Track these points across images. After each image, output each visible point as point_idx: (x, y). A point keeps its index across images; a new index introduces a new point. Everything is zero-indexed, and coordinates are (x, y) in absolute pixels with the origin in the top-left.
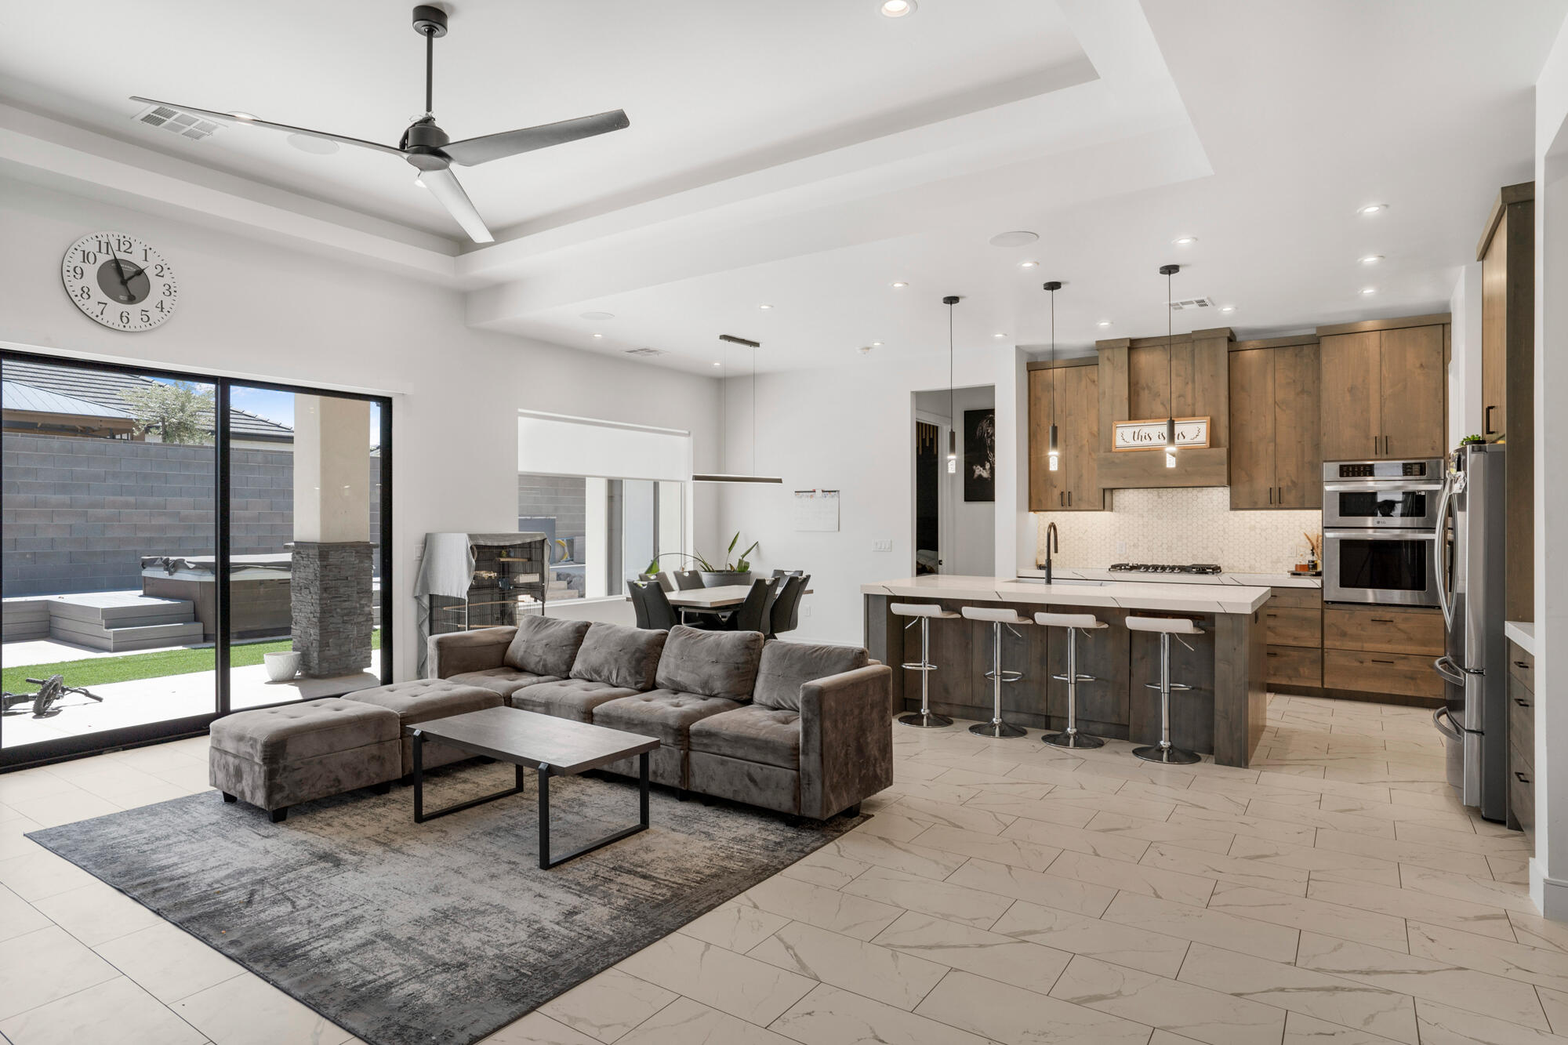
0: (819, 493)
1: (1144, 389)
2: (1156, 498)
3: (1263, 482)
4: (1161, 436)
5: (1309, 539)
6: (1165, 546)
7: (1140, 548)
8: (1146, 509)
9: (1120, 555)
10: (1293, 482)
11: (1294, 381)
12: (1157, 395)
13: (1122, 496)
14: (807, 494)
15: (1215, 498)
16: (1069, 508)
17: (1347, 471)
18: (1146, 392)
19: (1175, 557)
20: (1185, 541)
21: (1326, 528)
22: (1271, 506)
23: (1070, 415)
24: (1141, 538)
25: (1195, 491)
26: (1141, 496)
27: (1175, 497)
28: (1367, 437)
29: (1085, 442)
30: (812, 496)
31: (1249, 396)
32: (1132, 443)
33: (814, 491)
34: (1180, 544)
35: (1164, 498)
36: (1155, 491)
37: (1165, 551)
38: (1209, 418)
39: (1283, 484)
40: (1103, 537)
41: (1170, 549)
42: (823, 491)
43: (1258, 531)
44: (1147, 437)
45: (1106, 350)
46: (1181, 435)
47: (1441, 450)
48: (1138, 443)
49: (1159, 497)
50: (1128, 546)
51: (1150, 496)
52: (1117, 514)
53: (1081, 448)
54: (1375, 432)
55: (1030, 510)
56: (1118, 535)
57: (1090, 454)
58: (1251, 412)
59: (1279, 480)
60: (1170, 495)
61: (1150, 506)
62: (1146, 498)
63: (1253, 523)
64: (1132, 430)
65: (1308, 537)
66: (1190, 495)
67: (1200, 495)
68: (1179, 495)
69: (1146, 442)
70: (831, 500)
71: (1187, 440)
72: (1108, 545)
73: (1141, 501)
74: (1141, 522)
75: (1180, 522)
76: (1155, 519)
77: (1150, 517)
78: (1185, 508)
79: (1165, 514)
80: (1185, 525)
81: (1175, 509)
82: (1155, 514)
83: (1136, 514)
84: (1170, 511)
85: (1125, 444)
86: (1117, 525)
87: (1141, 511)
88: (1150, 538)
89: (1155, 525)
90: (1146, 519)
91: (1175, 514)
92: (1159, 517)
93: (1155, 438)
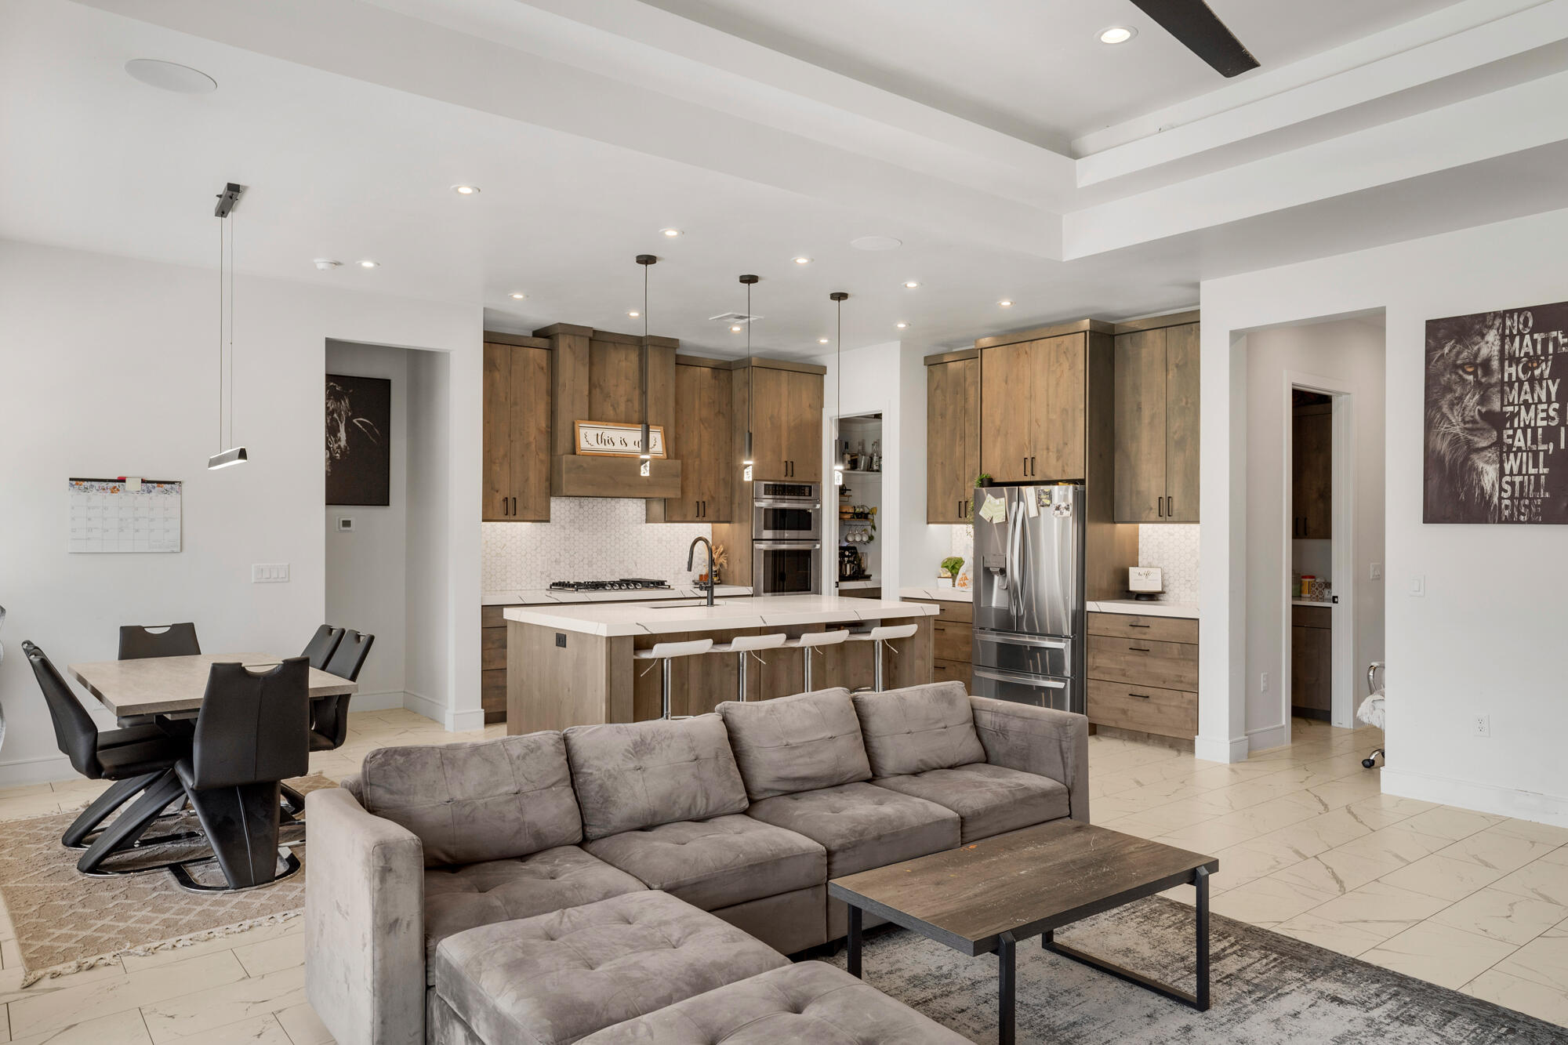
0: (133, 485)
2: (577, 508)
3: (692, 496)
4: (623, 442)
6: (586, 561)
7: (562, 564)
8: (568, 520)
9: (542, 573)
10: (712, 497)
11: (714, 402)
12: (608, 396)
14: (104, 484)
15: (630, 509)
16: (511, 517)
19: (595, 573)
20: (604, 555)
21: (756, 540)
22: (696, 519)
23: (516, 404)
24: (562, 552)
25: (613, 502)
26: (563, 505)
28: (780, 461)
29: (531, 439)
30: (114, 490)
32: (597, 446)
33: (122, 480)
34: (599, 558)
35: (586, 508)
36: (576, 501)
37: (586, 567)
38: (661, 428)
39: (705, 499)
40: (523, 553)
42: (143, 481)
44: (610, 441)
45: (566, 336)
48: (602, 447)
49: (581, 507)
51: (572, 505)
53: (528, 445)
54: (785, 456)
56: (538, 550)
57: (537, 454)
58: (683, 426)
59: (703, 494)
60: (590, 505)
61: (572, 517)
62: (568, 508)
64: (595, 432)
66: (609, 506)
67: (617, 505)
68: (599, 505)
69: (609, 447)
70: (163, 498)
72: (528, 562)
73: (563, 511)
74: (563, 535)
75: (599, 535)
76: (577, 532)
77: (572, 529)
78: (604, 520)
79: (586, 526)
80: (604, 537)
81: (595, 520)
82: (577, 525)
83: (558, 526)
84: (590, 523)
85: (589, 446)
86: (539, 538)
87: (562, 523)
88: (572, 553)
89: (577, 538)
90: (567, 532)
91: (595, 526)
92: (581, 530)
93: (617, 443)
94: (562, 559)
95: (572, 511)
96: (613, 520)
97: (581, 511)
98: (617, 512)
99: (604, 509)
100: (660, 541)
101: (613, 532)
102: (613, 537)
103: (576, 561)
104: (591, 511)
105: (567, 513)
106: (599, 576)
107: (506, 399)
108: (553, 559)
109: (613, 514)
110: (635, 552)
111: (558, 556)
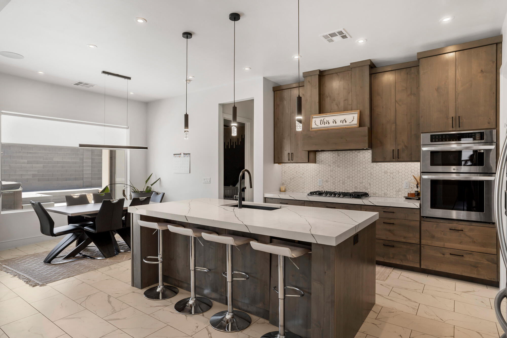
0: (182, 155)
1: (327, 97)
2: (337, 156)
3: (390, 147)
4: (334, 122)
5: (416, 179)
6: (341, 182)
7: (329, 183)
8: (332, 162)
9: (320, 186)
10: (406, 146)
11: (406, 88)
12: (333, 100)
13: (320, 155)
14: (178, 155)
15: (366, 156)
16: (292, 161)
17: (435, 139)
18: (329, 98)
19: (346, 188)
20: (351, 179)
21: (422, 172)
22: (394, 160)
24: (329, 177)
25: (356, 152)
27: (346, 156)
28: (447, 118)
30: (180, 156)
31: (382, 98)
32: (320, 126)
33: (180, 154)
34: (349, 180)
35: (341, 156)
36: (336, 153)
37: (341, 184)
38: (359, 111)
39: (400, 147)
40: (311, 177)
41: (344, 183)
42: (184, 154)
43: (389, 174)
44: (327, 122)
45: (308, 77)
46: (344, 120)
47: (494, 123)
48: (323, 125)
49: (339, 156)
50: (323, 182)
51: (334, 155)
52: (318, 165)
54: (452, 114)
55: (274, 163)
56: (318, 176)
58: (383, 107)
59: (398, 145)
60: (344, 155)
61: (334, 161)
62: (332, 156)
63: (386, 169)
64: (320, 119)
65: (415, 178)
66: (354, 154)
67: (359, 154)
68: (348, 155)
69: (327, 125)
70: (187, 158)
71: (347, 123)
72: (314, 181)
73: (329, 158)
74: (329, 169)
75: (348, 169)
76: (336, 167)
77: (334, 166)
78: (351, 162)
79: (341, 165)
80: (351, 170)
81: (346, 162)
82: (336, 165)
83: (327, 165)
84: (344, 163)
85: (316, 126)
86: (318, 170)
87: (329, 163)
88: (334, 177)
89: (336, 170)
90: (332, 168)
91: (346, 165)
92: (339, 166)
93: (331, 122)
94: (329, 180)
95: (334, 158)
96: (356, 162)
97: (339, 157)
98: (359, 157)
99: (351, 156)
100: (386, 172)
101: (356, 168)
102: (356, 170)
103: (336, 182)
104: (344, 158)
105: (332, 159)
106: (348, 189)
107: (289, 111)
108: (325, 180)
109: (356, 159)
110: (369, 178)
111: (327, 178)
